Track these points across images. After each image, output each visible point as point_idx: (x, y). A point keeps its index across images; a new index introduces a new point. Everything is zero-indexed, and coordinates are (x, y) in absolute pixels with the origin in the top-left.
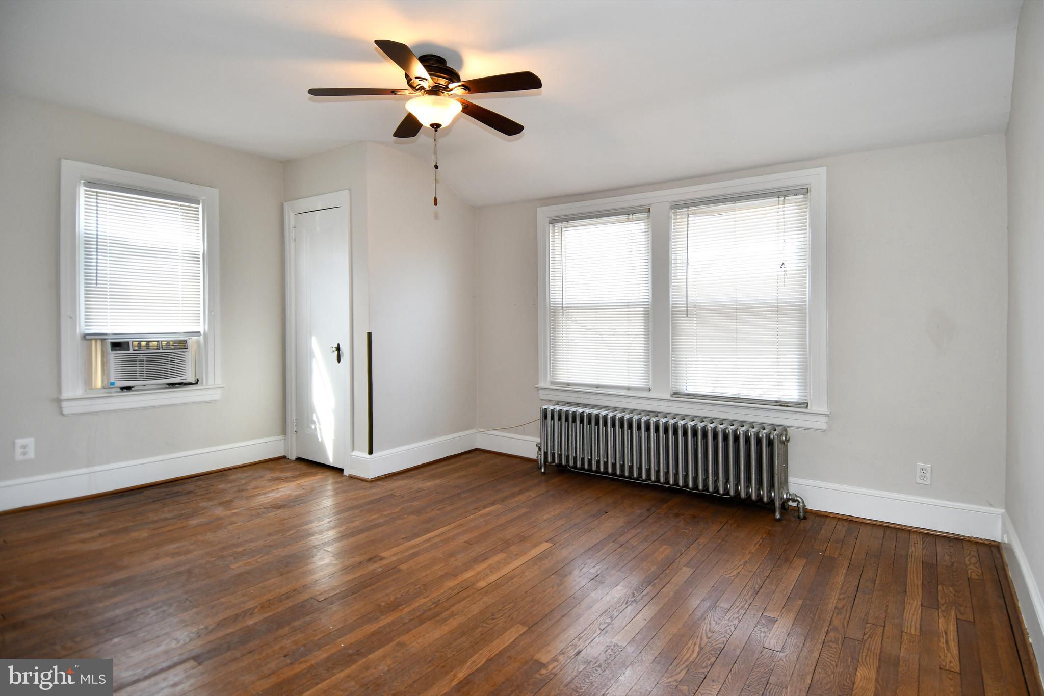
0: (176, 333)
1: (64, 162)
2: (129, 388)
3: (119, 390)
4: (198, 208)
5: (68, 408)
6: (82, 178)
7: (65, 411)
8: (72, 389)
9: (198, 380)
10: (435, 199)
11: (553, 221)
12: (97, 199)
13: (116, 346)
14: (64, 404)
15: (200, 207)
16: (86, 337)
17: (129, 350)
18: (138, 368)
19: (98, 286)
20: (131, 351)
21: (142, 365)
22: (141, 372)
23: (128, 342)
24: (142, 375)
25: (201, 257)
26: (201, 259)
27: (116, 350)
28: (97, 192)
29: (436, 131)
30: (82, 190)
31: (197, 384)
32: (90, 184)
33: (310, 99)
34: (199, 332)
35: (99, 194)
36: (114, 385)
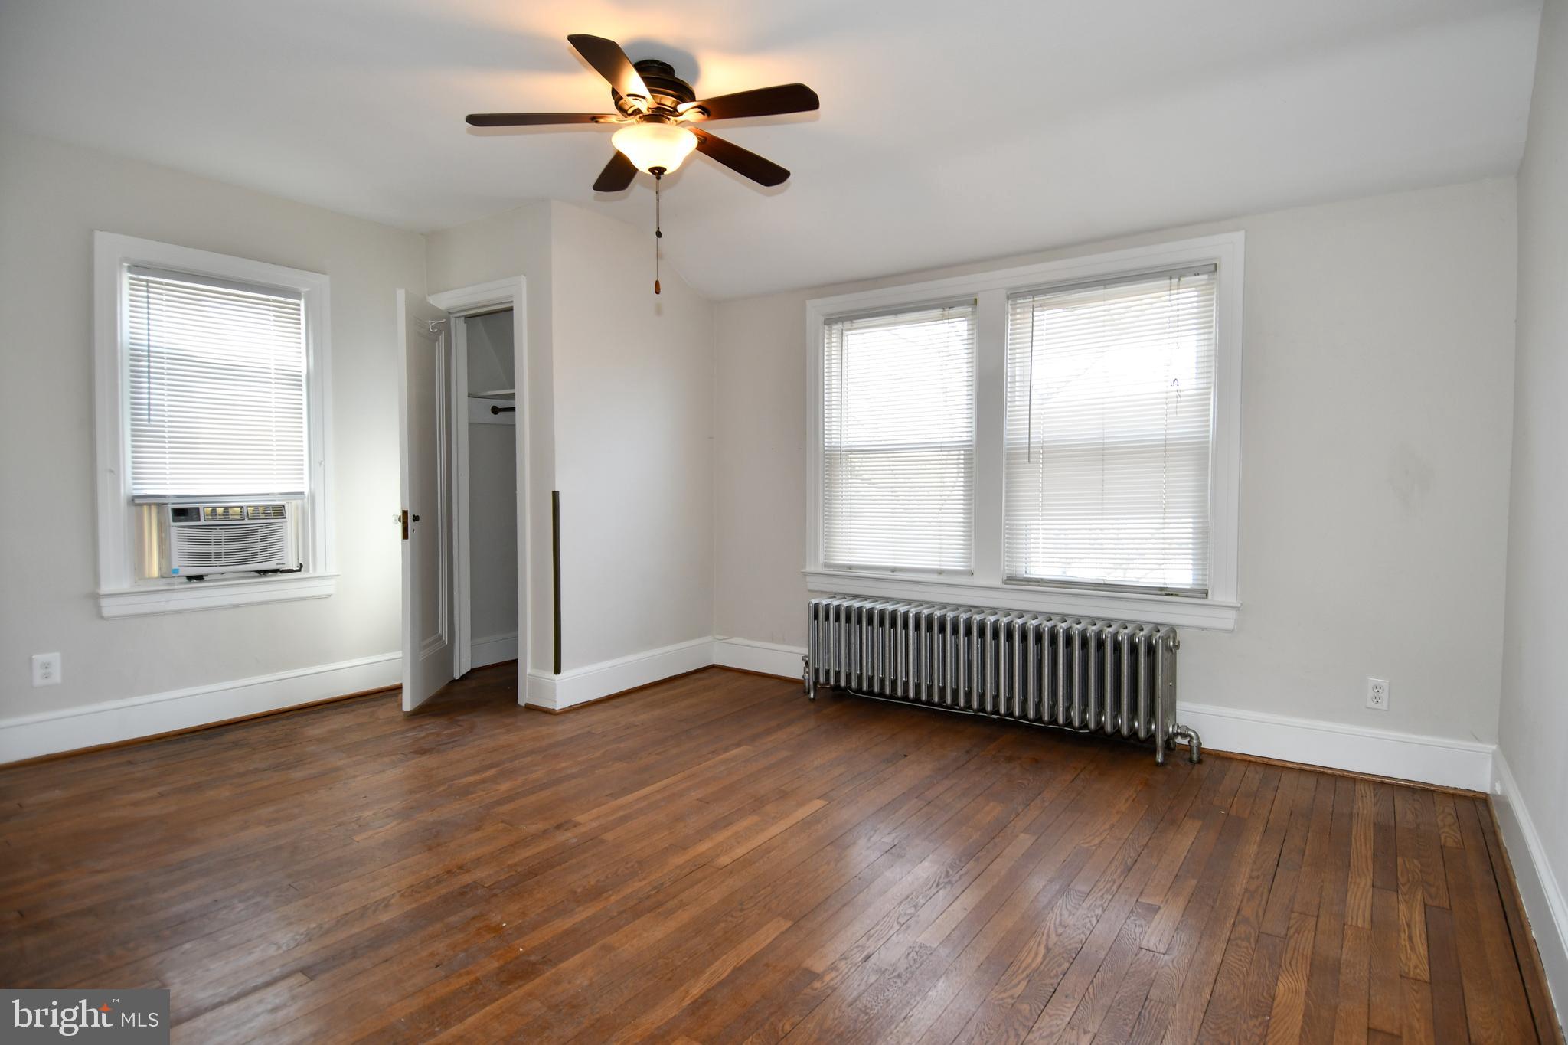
0: (268, 494)
1: (98, 234)
2: (199, 578)
3: (185, 580)
4: (299, 305)
5: (109, 608)
6: (126, 260)
7: (106, 612)
8: (114, 579)
9: (301, 566)
10: (657, 283)
11: (831, 321)
12: (148, 292)
13: (180, 513)
14: (104, 602)
15: (302, 303)
16: (136, 502)
17: (199, 520)
18: (212, 547)
19: (152, 423)
20: (202, 522)
21: (218, 543)
22: (218, 552)
23: (198, 508)
24: (218, 558)
25: (304, 379)
26: (304, 383)
27: (180, 521)
28: (147, 281)
29: (658, 178)
30: (125, 279)
31: (299, 570)
32: (137, 268)
33: (469, 131)
34: (302, 493)
35: (150, 284)
36: (178, 573)
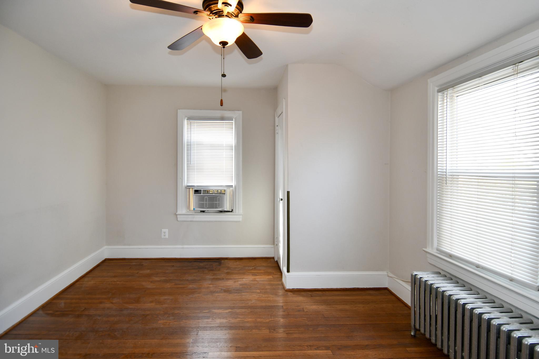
0: (222, 186)
1: (179, 110)
2: (203, 211)
3: (200, 212)
4: (233, 123)
5: (180, 218)
6: (186, 117)
7: (179, 219)
8: (182, 210)
9: (232, 210)
10: (222, 101)
11: (442, 89)
12: (191, 125)
13: (197, 192)
14: (178, 216)
15: (233, 122)
16: (188, 187)
17: (201, 194)
18: (205, 202)
19: (191, 164)
20: (202, 194)
21: (206, 201)
22: (206, 204)
23: (201, 190)
24: (206, 206)
25: (234, 147)
26: (234, 149)
27: (196, 194)
28: (191, 122)
29: (224, 47)
30: (186, 122)
31: (232, 212)
32: (189, 118)
34: (232, 186)
35: (191, 123)
36: (194, 210)
